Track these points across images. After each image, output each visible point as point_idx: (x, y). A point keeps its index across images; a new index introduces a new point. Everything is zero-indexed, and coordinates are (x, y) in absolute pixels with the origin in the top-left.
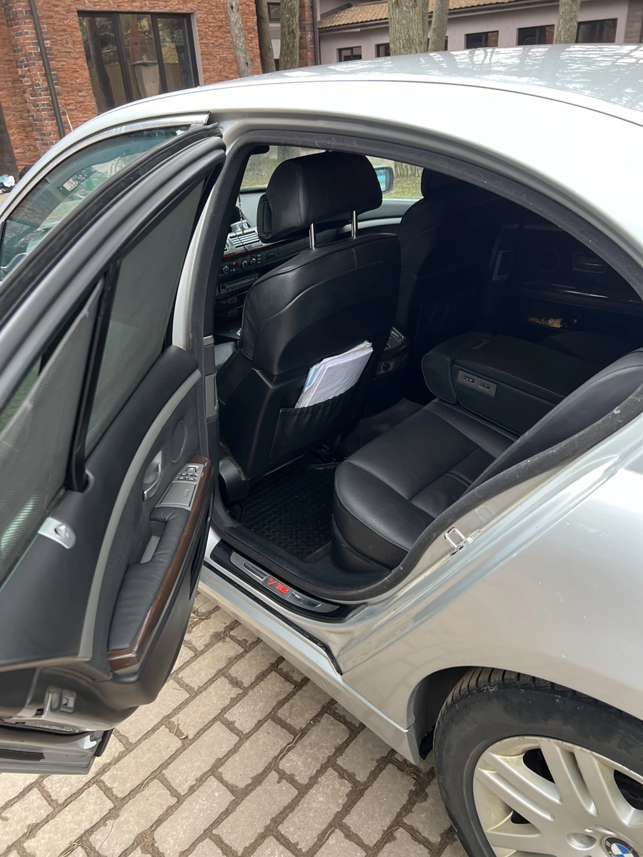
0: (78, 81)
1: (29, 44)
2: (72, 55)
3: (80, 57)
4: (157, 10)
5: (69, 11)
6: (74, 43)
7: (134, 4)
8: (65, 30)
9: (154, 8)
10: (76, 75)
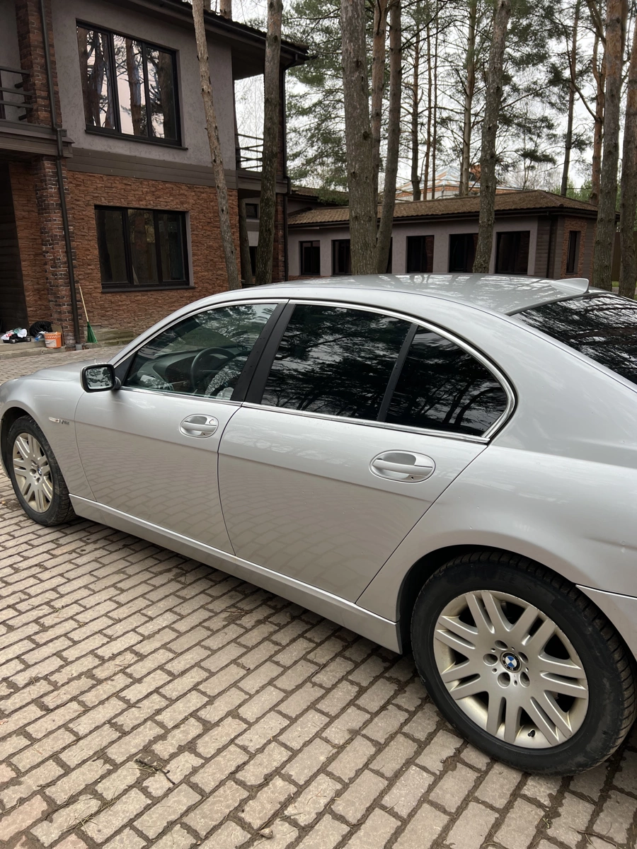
0: (88, 257)
1: (56, 228)
2: (86, 238)
3: (93, 239)
4: (159, 208)
5: (88, 205)
7: (141, 203)
8: (83, 219)
9: (157, 206)
10: (87, 253)
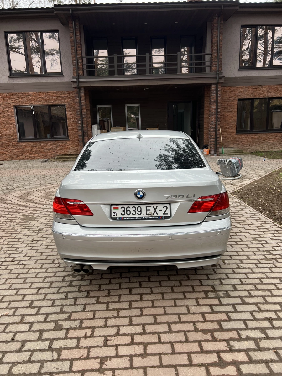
3: (235, 113)
5: (235, 99)
6: (234, 109)
7: (261, 96)
8: (232, 105)
9: (269, 96)
10: (232, 118)
